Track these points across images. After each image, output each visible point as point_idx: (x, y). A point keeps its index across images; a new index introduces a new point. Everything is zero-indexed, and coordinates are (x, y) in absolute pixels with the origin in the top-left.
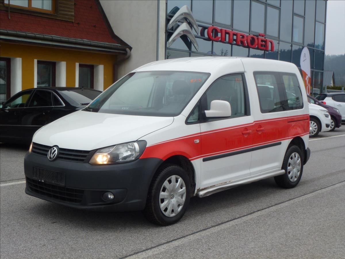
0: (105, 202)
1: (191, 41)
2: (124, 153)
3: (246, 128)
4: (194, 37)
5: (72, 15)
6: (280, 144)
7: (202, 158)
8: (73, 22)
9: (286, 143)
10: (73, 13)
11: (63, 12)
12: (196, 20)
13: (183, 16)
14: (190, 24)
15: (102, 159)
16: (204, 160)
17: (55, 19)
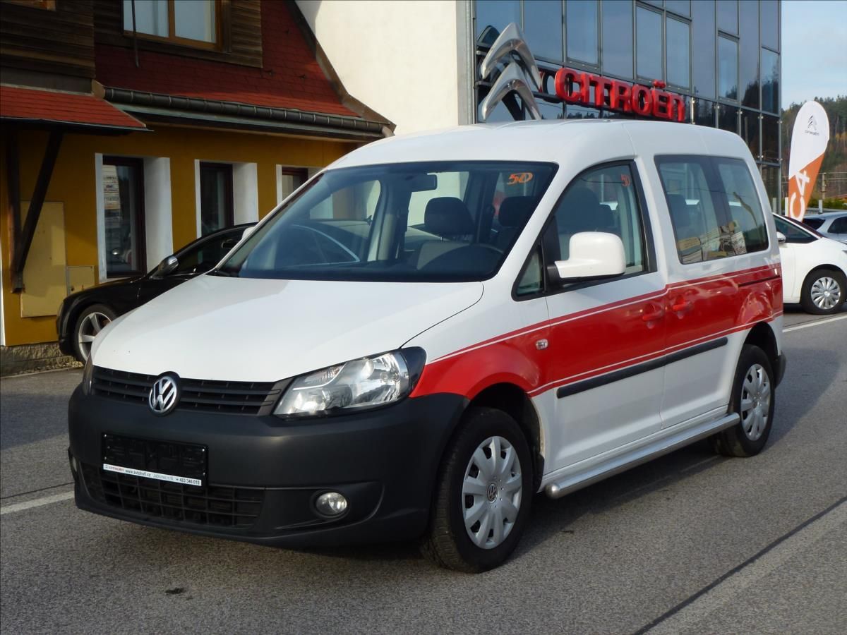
0: (324, 521)
1: (523, 103)
2: (363, 383)
3: (650, 305)
4: (532, 95)
5: (257, 53)
6: (724, 342)
7: (556, 389)
8: (259, 68)
9: (737, 339)
10: (260, 49)
11: (240, 47)
12: (534, 56)
13: (508, 49)
14: (523, 65)
15: (303, 403)
16: (561, 394)
17: (225, 63)
